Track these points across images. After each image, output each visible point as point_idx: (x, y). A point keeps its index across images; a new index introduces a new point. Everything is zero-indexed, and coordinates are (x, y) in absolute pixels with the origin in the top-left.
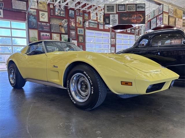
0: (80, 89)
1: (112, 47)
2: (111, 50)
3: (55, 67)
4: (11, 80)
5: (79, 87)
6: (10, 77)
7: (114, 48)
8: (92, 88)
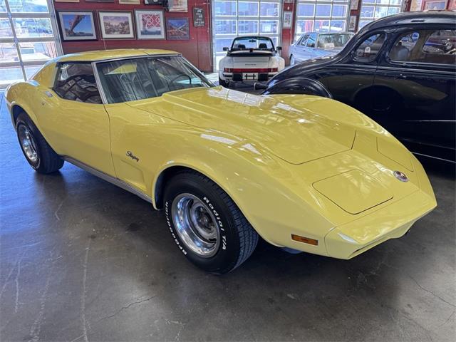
0: (196, 223)
1: (285, 9)
2: (282, 19)
3: (134, 158)
4: (28, 154)
5: (194, 218)
6: (25, 146)
7: (291, 14)
8: (224, 238)
